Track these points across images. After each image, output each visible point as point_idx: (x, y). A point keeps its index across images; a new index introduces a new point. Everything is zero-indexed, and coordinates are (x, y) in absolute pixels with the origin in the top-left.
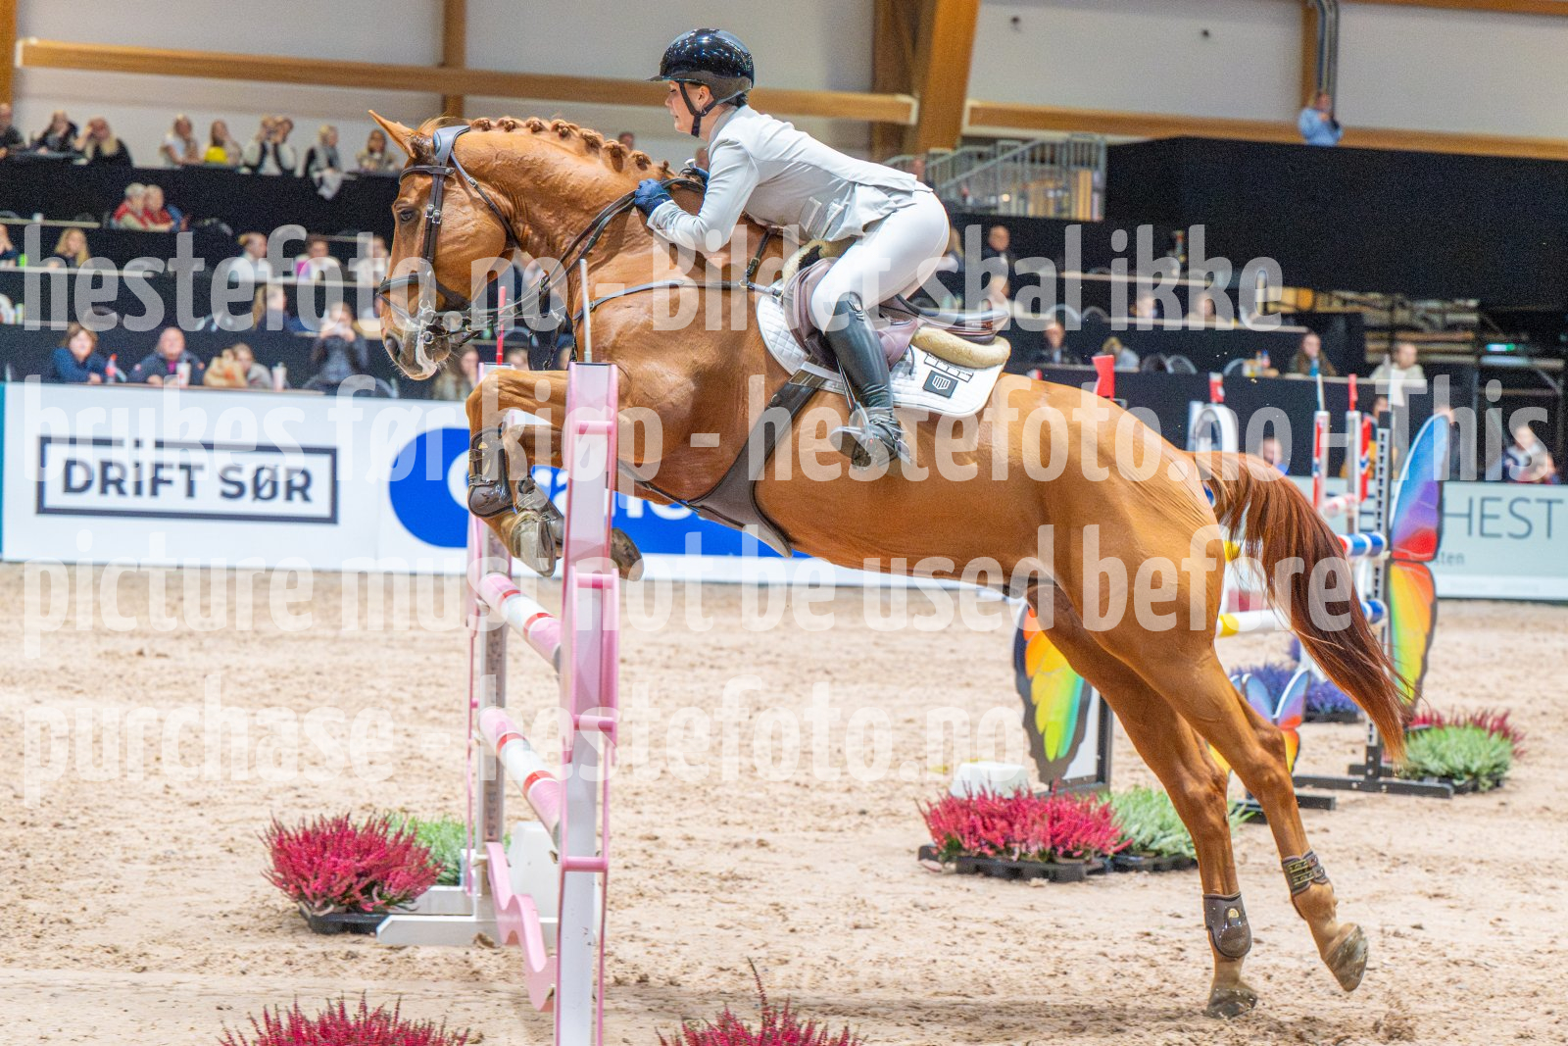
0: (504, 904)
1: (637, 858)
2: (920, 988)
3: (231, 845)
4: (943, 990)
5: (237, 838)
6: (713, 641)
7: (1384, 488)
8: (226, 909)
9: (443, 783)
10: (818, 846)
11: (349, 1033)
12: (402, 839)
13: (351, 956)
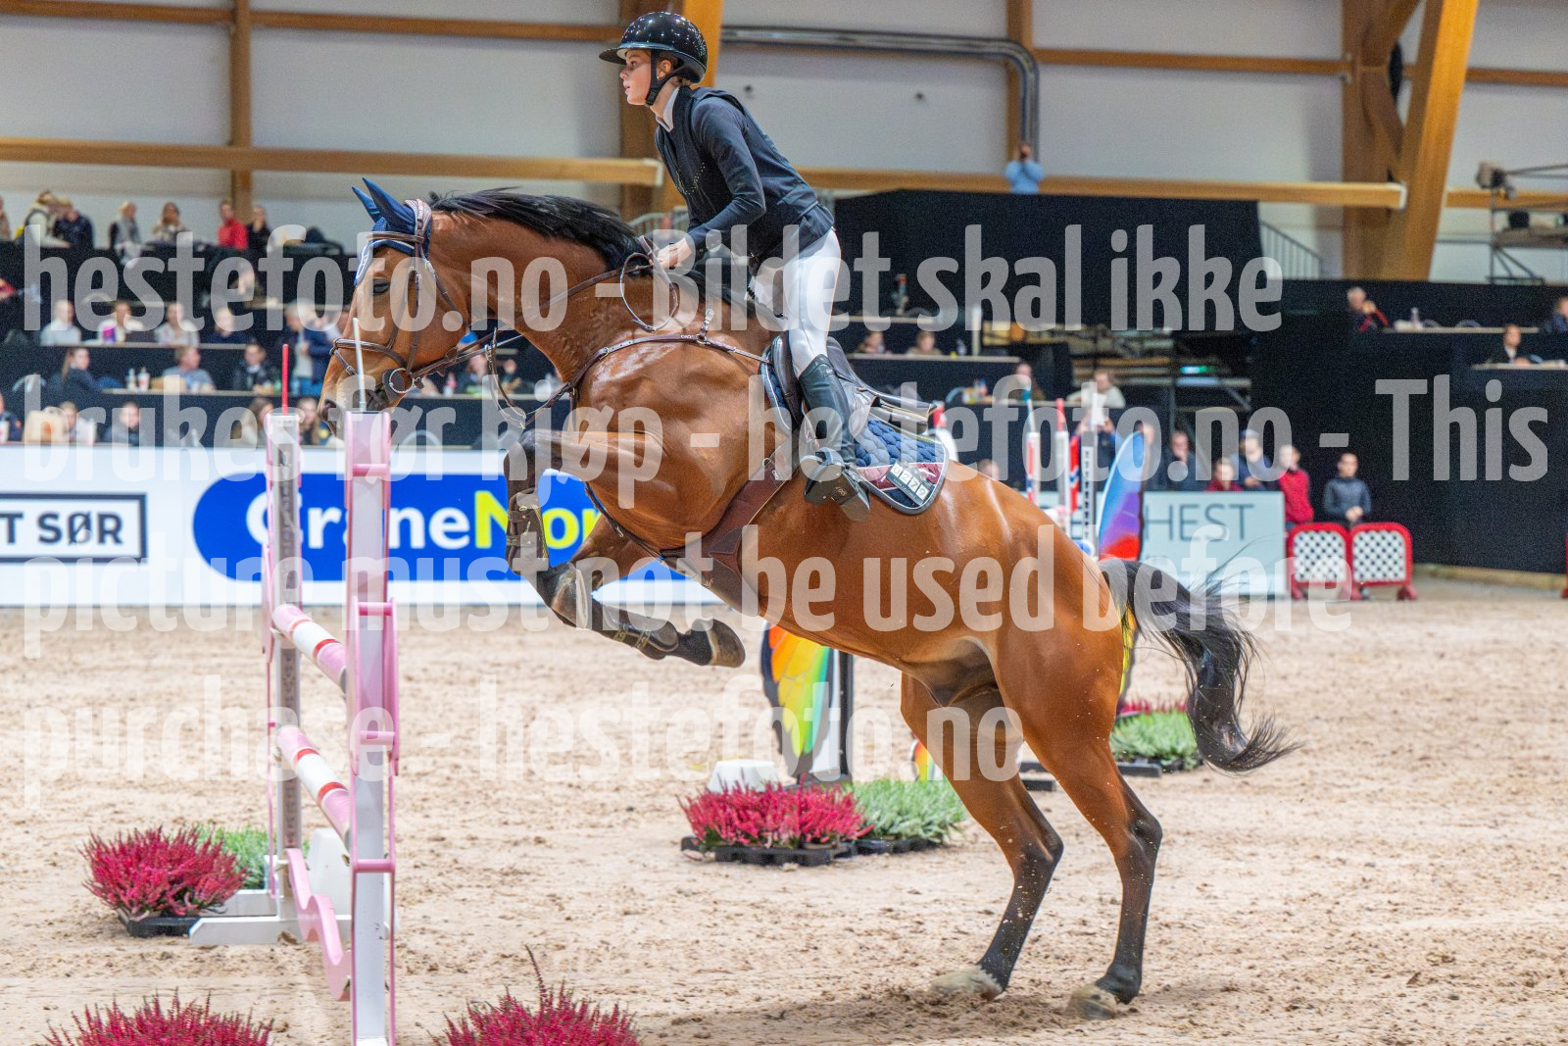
0: (304, 904)
1: (425, 858)
2: (684, 966)
3: (55, 859)
4: (706, 967)
5: (60, 852)
6: (491, 658)
7: (1090, 500)
8: (51, 917)
9: (249, 795)
10: (590, 841)
11: (164, 1030)
12: (210, 848)
13: (166, 956)
